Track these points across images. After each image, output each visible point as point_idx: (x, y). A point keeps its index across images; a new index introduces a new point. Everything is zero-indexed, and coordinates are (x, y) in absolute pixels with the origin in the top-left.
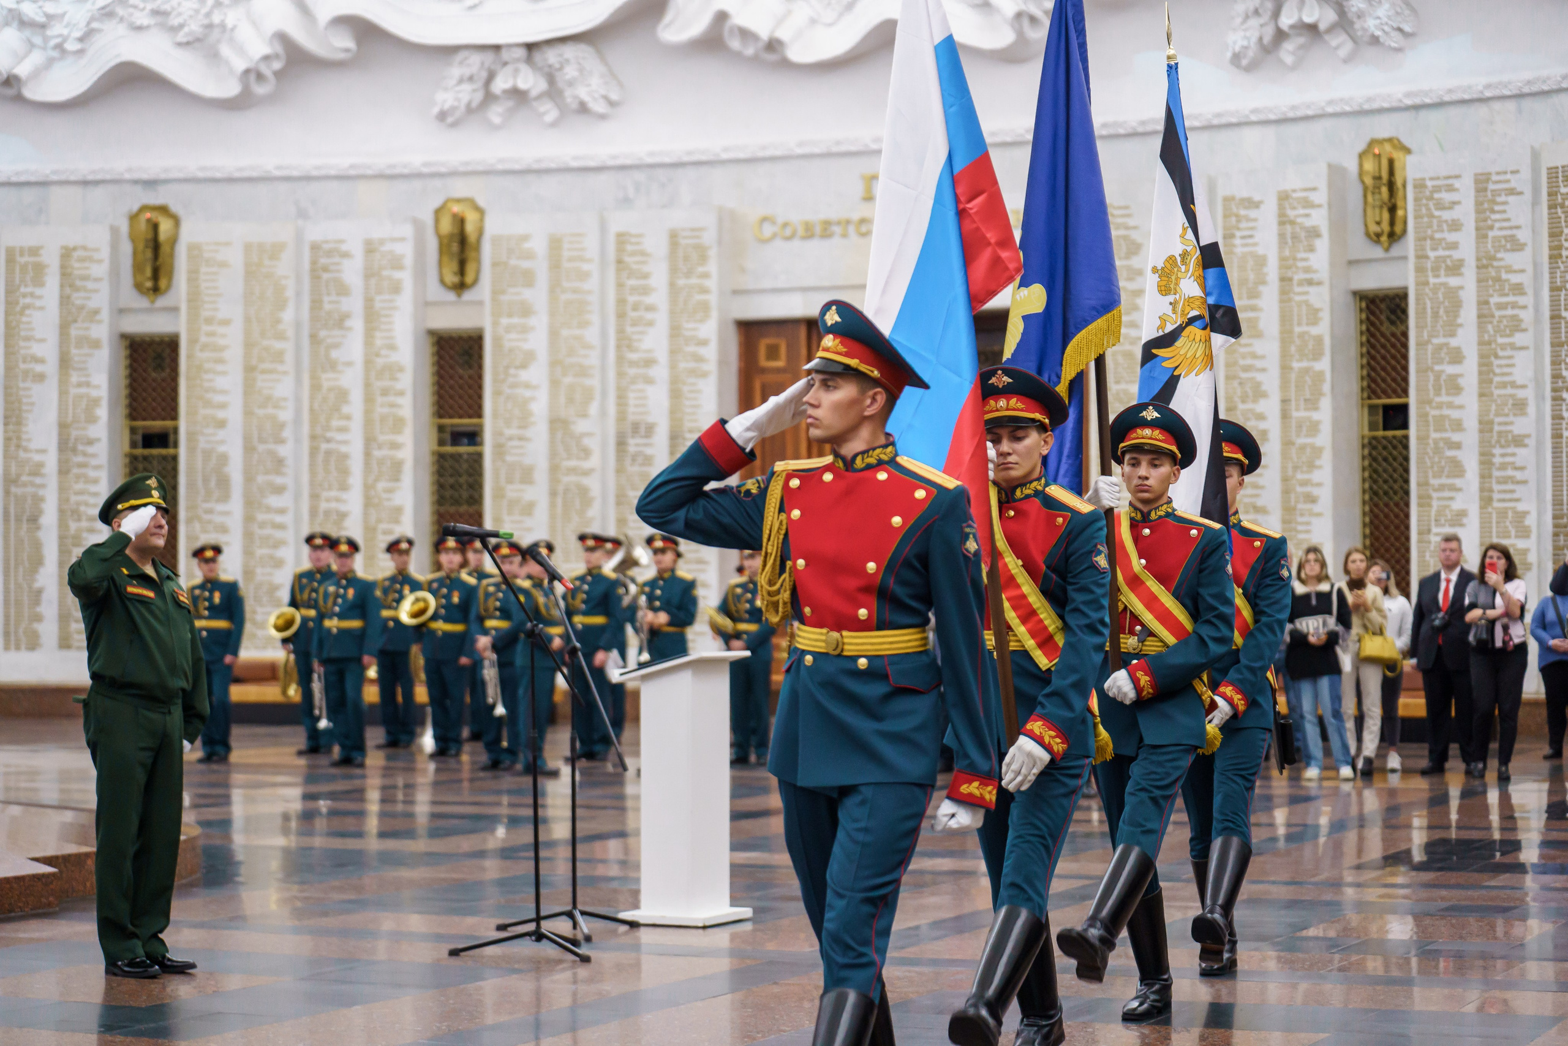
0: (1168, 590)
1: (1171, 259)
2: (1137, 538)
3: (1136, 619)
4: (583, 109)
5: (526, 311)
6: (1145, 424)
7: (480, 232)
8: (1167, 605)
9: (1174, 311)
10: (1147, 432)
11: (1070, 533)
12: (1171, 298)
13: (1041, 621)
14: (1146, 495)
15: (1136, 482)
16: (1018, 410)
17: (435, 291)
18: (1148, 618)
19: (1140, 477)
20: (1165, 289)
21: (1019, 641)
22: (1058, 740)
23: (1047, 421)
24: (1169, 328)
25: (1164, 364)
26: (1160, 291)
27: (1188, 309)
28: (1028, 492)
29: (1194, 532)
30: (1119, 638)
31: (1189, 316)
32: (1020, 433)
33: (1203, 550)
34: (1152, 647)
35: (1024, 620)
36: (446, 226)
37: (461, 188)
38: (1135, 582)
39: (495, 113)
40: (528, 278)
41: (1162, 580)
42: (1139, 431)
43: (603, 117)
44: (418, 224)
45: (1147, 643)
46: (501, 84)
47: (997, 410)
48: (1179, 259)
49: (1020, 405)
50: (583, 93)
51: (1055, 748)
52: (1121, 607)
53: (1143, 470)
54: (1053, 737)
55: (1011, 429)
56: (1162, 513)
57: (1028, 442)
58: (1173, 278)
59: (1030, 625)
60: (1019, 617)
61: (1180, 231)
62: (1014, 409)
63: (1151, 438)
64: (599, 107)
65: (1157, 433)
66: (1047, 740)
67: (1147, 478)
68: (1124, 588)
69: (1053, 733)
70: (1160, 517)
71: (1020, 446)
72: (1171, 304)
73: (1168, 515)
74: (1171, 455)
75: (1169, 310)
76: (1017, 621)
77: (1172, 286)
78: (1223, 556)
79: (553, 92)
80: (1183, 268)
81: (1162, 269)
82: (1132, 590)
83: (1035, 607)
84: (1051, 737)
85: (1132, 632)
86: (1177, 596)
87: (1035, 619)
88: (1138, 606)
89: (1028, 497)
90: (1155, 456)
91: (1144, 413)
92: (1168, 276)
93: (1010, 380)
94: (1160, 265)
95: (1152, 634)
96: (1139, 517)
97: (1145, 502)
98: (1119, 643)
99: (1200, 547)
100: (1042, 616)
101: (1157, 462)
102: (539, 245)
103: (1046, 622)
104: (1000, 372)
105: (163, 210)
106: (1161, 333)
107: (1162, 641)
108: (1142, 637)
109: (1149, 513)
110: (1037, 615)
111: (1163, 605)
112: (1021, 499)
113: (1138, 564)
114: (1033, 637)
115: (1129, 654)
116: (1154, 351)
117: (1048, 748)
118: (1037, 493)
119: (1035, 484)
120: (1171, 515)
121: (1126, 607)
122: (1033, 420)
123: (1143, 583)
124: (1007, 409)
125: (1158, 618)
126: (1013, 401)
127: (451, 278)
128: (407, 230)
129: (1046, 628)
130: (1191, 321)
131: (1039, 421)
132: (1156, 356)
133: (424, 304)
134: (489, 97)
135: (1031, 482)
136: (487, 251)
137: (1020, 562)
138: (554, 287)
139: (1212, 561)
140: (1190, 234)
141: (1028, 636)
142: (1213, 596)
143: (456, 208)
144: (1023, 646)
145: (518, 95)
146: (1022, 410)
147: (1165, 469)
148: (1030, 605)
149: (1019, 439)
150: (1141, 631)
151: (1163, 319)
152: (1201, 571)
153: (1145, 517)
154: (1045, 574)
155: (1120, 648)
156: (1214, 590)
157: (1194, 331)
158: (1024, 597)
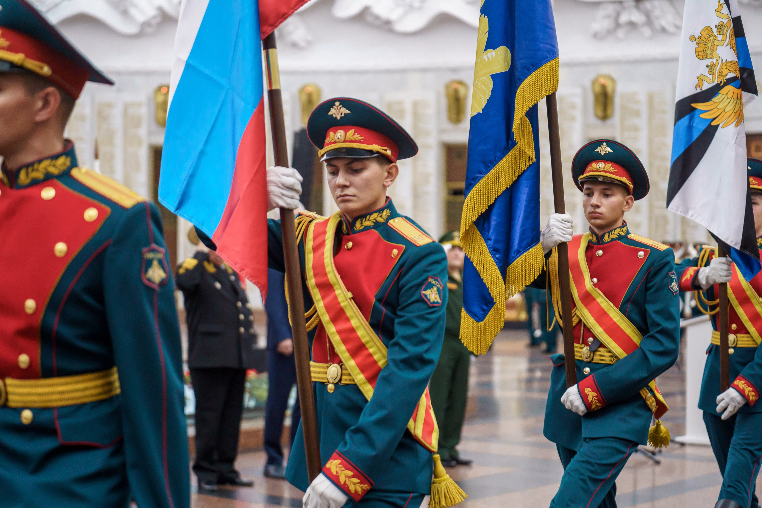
0: (616, 305)
1: (708, 29)
2: (590, 258)
3: (588, 331)
4: (664, 30)
5: (636, 129)
6: (600, 158)
7: (614, 91)
8: (615, 320)
9: (711, 72)
10: (601, 165)
11: (402, 266)
12: (708, 62)
13: (370, 355)
14: (598, 221)
15: (590, 209)
16: (355, 141)
17: (592, 120)
18: (598, 330)
19: (592, 206)
20: (702, 55)
21: (349, 375)
22: (356, 480)
23: (389, 152)
24: (706, 86)
25: (702, 116)
26: (698, 56)
27: (725, 72)
28: (367, 223)
29: (641, 254)
30: (573, 347)
31: (727, 77)
32: (357, 165)
33: (649, 271)
34: (602, 357)
35: (354, 354)
36: (598, 89)
37: (605, 70)
38: (587, 299)
39: (621, 33)
40: (637, 114)
41: (611, 296)
42: (594, 165)
43: (673, 34)
44: (584, 89)
45: (598, 353)
46: (624, 18)
47: (335, 142)
48: (715, 30)
49: (357, 137)
50: (663, 23)
51: (352, 488)
52: (575, 321)
53: (595, 200)
54: (350, 477)
55: (346, 162)
56: (615, 236)
57: (366, 174)
58: (710, 45)
59: (359, 359)
60: (348, 351)
61: (716, 7)
62: (351, 141)
63: (603, 171)
64: (671, 29)
65: (609, 166)
66: (342, 480)
67: (598, 207)
68: (579, 303)
69: (350, 473)
70: (613, 240)
71: (357, 179)
72: (707, 66)
73: (620, 237)
74: (623, 187)
75: (706, 72)
76: (347, 354)
77: (708, 52)
78: (667, 275)
79: (649, 22)
80: (720, 37)
81: (699, 37)
82: (586, 305)
83: (363, 340)
84: (347, 476)
85: (585, 343)
86: (623, 310)
87: (365, 353)
88: (590, 321)
89: (367, 228)
90: (605, 187)
91: (599, 149)
92: (705, 43)
93: (348, 112)
94: (697, 34)
95: (602, 345)
96: (594, 240)
97: (600, 227)
98: (573, 351)
99: (646, 267)
100: (371, 350)
101: (608, 192)
102: (643, 98)
103: (376, 357)
104: (337, 103)
105: (461, 83)
106: (699, 90)
107: (610, 352)
108: (594, 348)
109: (603, 236)
110: (367, 349)
111: (611, 319)
112: (360, 231)
113: (588, 283)
114: (363, 371)
115: (581, 361)
116: (693, 105)
117: (343, 489)
118: (377, 225)
119: (375, 215)
120: (624, 238)
121: (580, 320)
122: (371, 152)
123: (594, 299)
124: (345, 141)
125: (606, 330)
126: (351, 132)
127: (600, 113)
128: (578, 91)
129: (375, 363)
130: (729, 81)
131: (378, 152)
132: (694, 109)
133: (586, 126)
134: (618, 25)
135: (371, 214)
136: (618, 101)
137: (350, 295)
138: (651, 117)
139: (657, 280)
140: (725, 9)
141: (358, 370)
142: (658, 312)
143: (602, 81)
144: (353, 380)
145: (632, 25)
146: (359, 142)
147: (617, 198)
148: (358, 339)
149: (357, 172)
150: (592, 343)
151: (701, 79)
152: (647, 289)
153: (600, 239)
154: (375, 307)
155: (574, 356)
156: (657, 307)
157: (730, 88)
158: (352, 330)
